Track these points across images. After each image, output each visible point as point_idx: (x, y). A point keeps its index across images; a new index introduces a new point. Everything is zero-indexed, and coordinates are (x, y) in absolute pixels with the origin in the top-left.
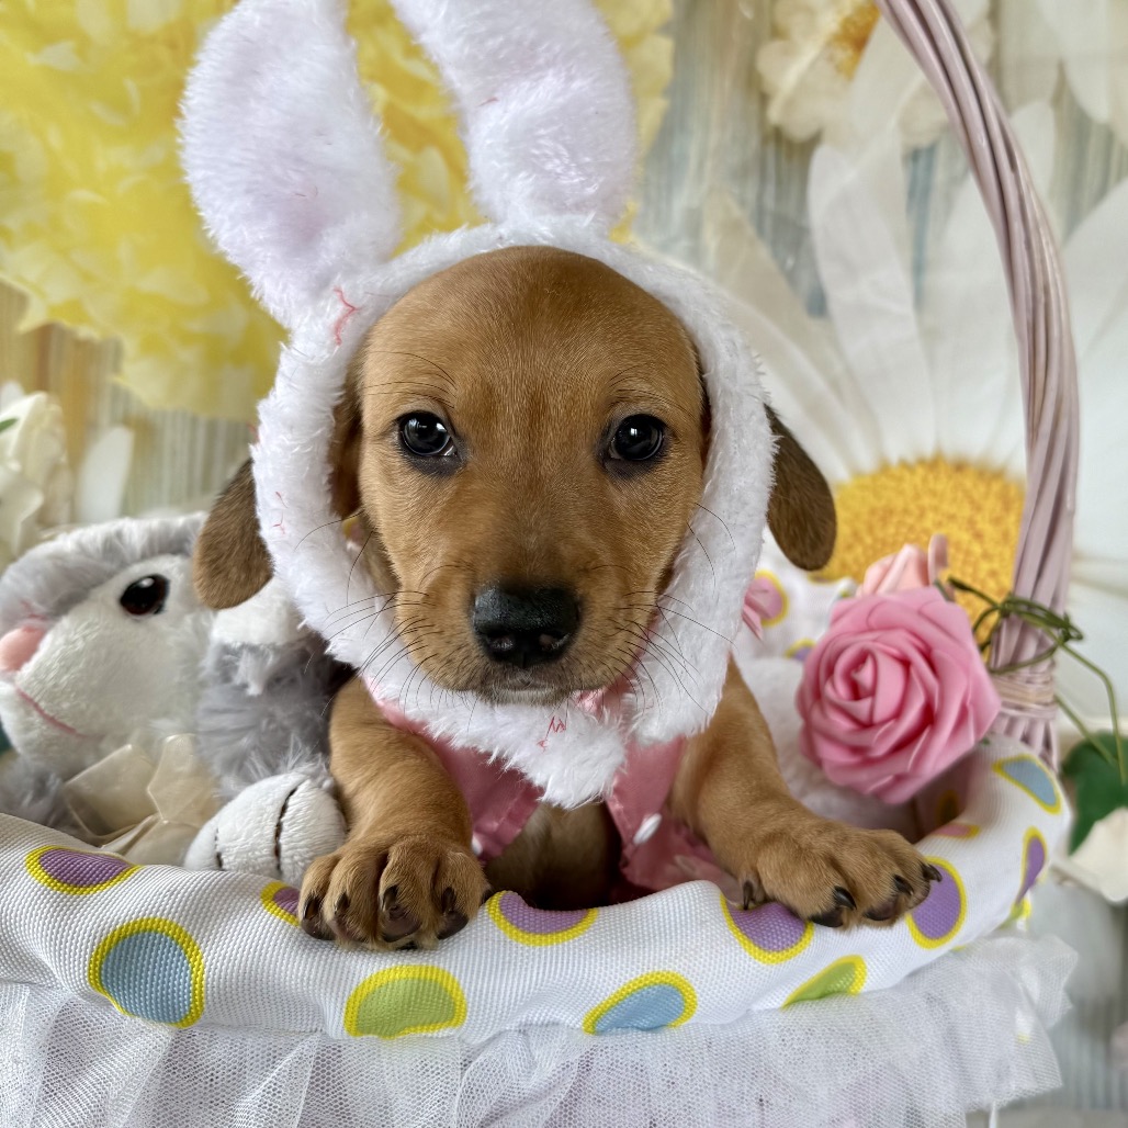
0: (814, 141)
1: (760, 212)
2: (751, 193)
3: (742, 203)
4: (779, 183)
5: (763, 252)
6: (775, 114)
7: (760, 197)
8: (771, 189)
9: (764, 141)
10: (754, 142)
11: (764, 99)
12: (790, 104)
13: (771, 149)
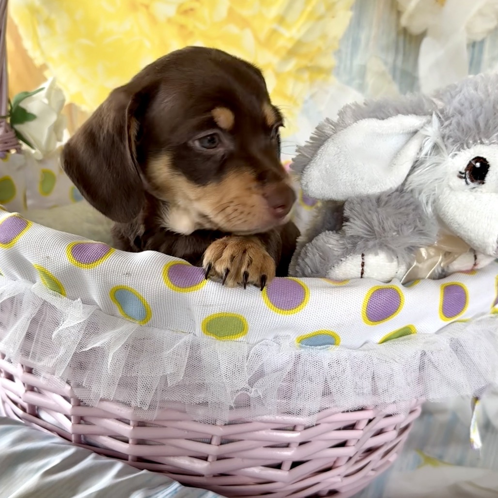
0: (423, 35)
1: (394, 68)
2: (390, 60)
3: (386, 63)
4: (404, 54)
6: (404, 21)
7: (395, 61)
8: (400, 58)
9: (398, 34)
10: (393, 35)
12: (412, 16)
13: (401, 38)
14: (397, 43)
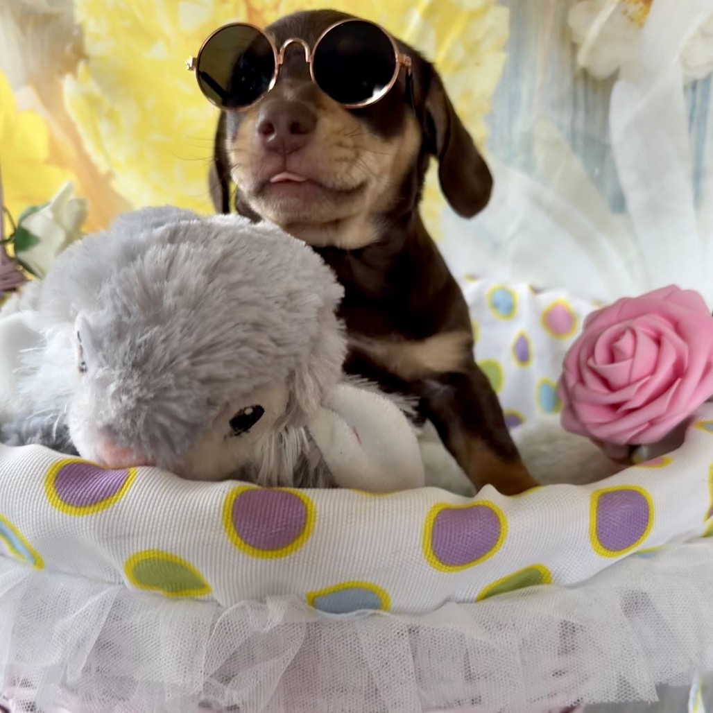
0: (613, 78)
1: (573, 134)
2: (566, 120)
3: (560, 127)
4: (587, 111)
5: (577, 164)
6: (582, 59)
7: (573, 122)
8: (581, 115)
9: (575, 79)
11: (574, 47)
12: (594, 50)
13: (580, 84)
14: (575, 93)
